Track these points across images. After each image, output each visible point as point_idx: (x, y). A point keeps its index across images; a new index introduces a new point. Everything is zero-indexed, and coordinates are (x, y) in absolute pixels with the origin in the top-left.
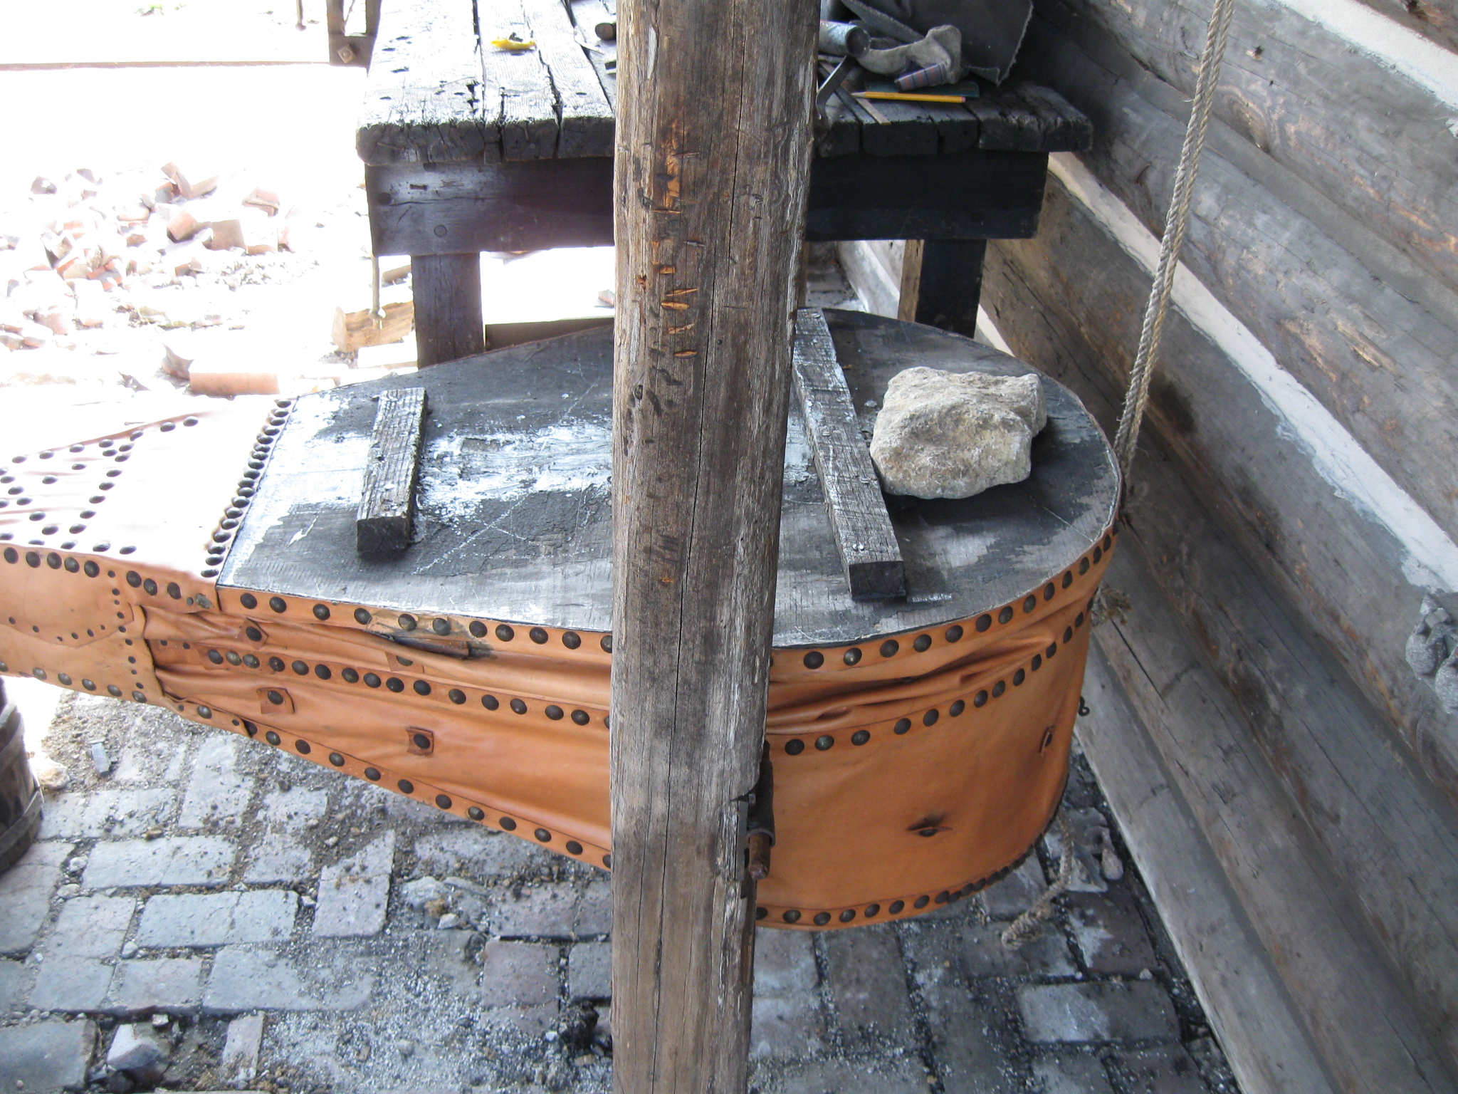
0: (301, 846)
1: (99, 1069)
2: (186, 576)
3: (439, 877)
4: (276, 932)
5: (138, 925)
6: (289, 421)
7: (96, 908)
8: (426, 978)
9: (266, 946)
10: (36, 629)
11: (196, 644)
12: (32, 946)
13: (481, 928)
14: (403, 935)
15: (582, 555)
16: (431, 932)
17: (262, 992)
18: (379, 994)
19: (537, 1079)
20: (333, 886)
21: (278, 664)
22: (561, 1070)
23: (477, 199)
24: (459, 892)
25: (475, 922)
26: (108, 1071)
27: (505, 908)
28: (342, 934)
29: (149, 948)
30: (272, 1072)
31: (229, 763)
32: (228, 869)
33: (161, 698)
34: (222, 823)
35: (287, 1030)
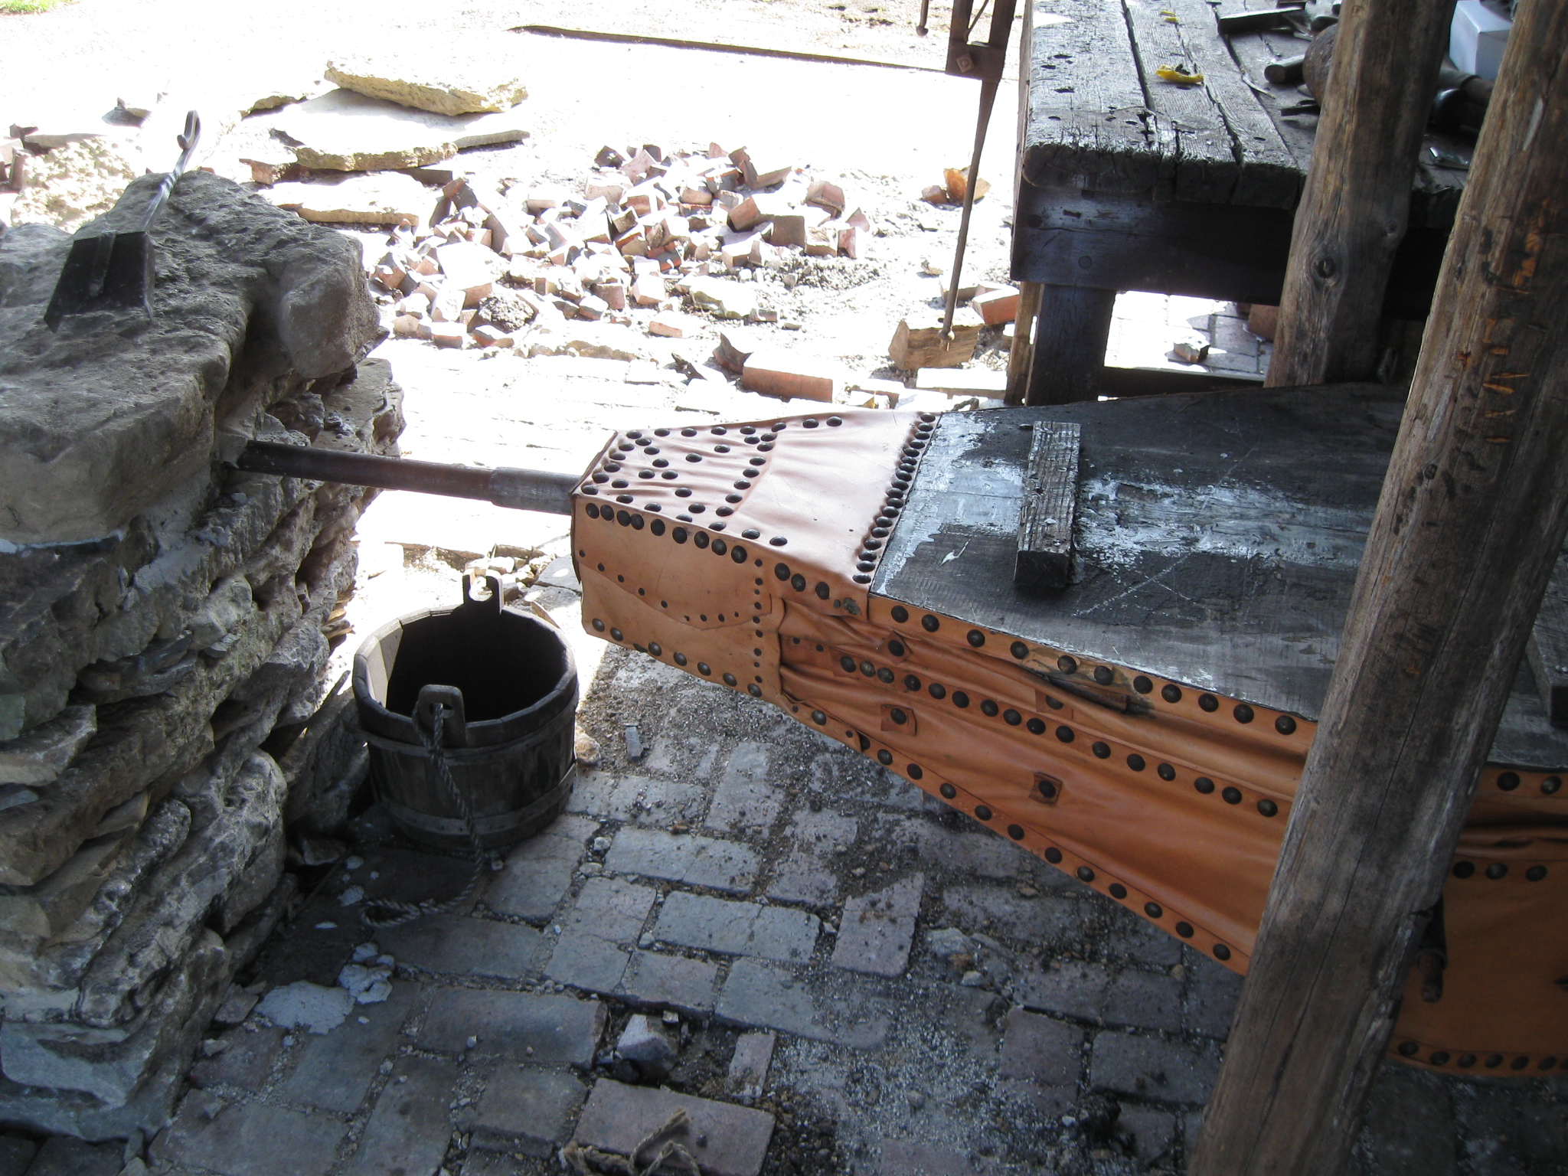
0: (827, 871)
1: (607, 1053)
2: (838, 578)
3: (965, 931)
4: (795, 953)
5: (657, 917)
6: (935, 436)
7: (617, 892)
8: (943, 1033)
9: (783, 965)
10: (664, 604)
11: (831, 648)
12: (551, 916)
13: (1005, 993)
14: (924, 983)
15: (1252, 626)
16: (953, 986)
17: (775, 1011)
18: (893, 1039)
19: (1049, 1163)
20: (857, 918)
21: (913, 683)
22: (1075, 1159)
23: (1130, 234)
24: (986, 951)
25: (999, 985)
26: (615, 1057)
27: (1031, 977)
28: (861, 969)
29: (665, 943)
30: (778, 1095)
31: (760, 772)
32: (752, 879)
33: (778, 697)
34: (749, 832)
35: (798, 1055)
